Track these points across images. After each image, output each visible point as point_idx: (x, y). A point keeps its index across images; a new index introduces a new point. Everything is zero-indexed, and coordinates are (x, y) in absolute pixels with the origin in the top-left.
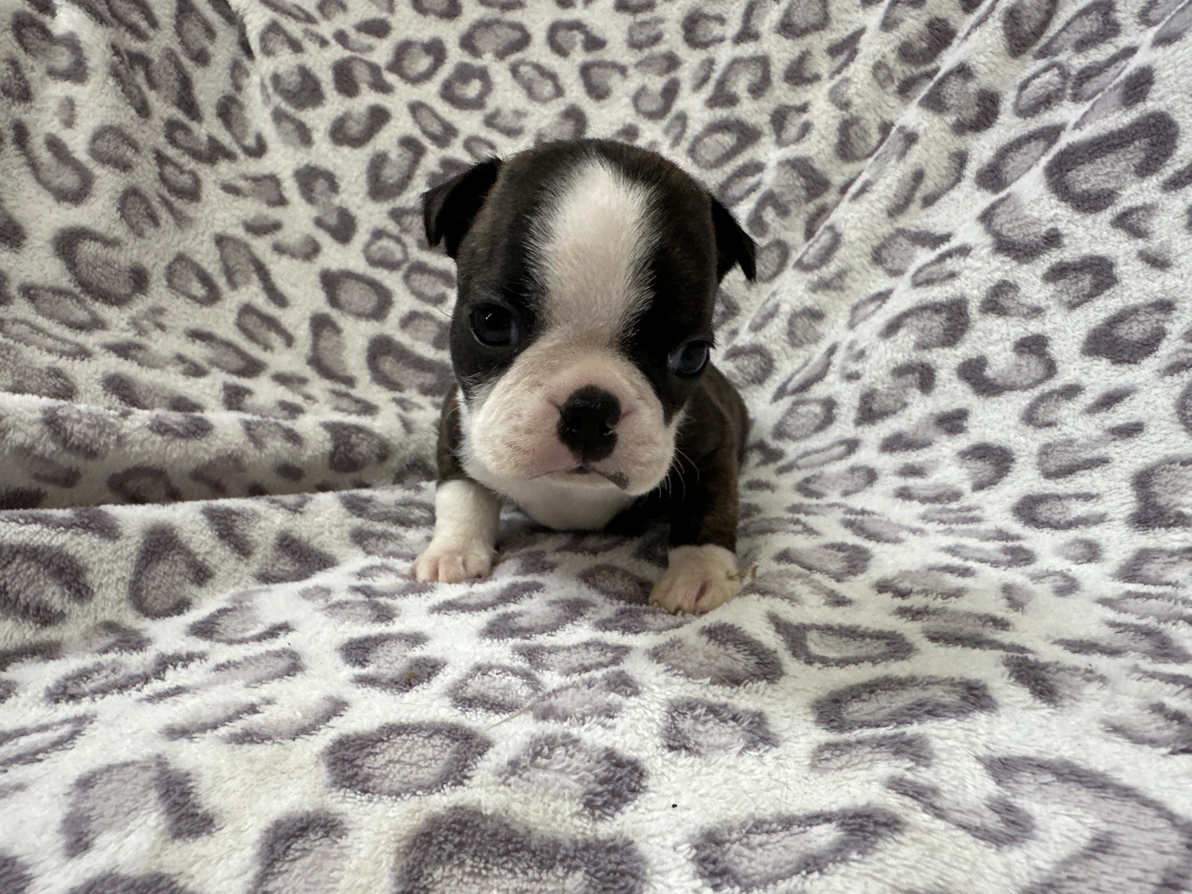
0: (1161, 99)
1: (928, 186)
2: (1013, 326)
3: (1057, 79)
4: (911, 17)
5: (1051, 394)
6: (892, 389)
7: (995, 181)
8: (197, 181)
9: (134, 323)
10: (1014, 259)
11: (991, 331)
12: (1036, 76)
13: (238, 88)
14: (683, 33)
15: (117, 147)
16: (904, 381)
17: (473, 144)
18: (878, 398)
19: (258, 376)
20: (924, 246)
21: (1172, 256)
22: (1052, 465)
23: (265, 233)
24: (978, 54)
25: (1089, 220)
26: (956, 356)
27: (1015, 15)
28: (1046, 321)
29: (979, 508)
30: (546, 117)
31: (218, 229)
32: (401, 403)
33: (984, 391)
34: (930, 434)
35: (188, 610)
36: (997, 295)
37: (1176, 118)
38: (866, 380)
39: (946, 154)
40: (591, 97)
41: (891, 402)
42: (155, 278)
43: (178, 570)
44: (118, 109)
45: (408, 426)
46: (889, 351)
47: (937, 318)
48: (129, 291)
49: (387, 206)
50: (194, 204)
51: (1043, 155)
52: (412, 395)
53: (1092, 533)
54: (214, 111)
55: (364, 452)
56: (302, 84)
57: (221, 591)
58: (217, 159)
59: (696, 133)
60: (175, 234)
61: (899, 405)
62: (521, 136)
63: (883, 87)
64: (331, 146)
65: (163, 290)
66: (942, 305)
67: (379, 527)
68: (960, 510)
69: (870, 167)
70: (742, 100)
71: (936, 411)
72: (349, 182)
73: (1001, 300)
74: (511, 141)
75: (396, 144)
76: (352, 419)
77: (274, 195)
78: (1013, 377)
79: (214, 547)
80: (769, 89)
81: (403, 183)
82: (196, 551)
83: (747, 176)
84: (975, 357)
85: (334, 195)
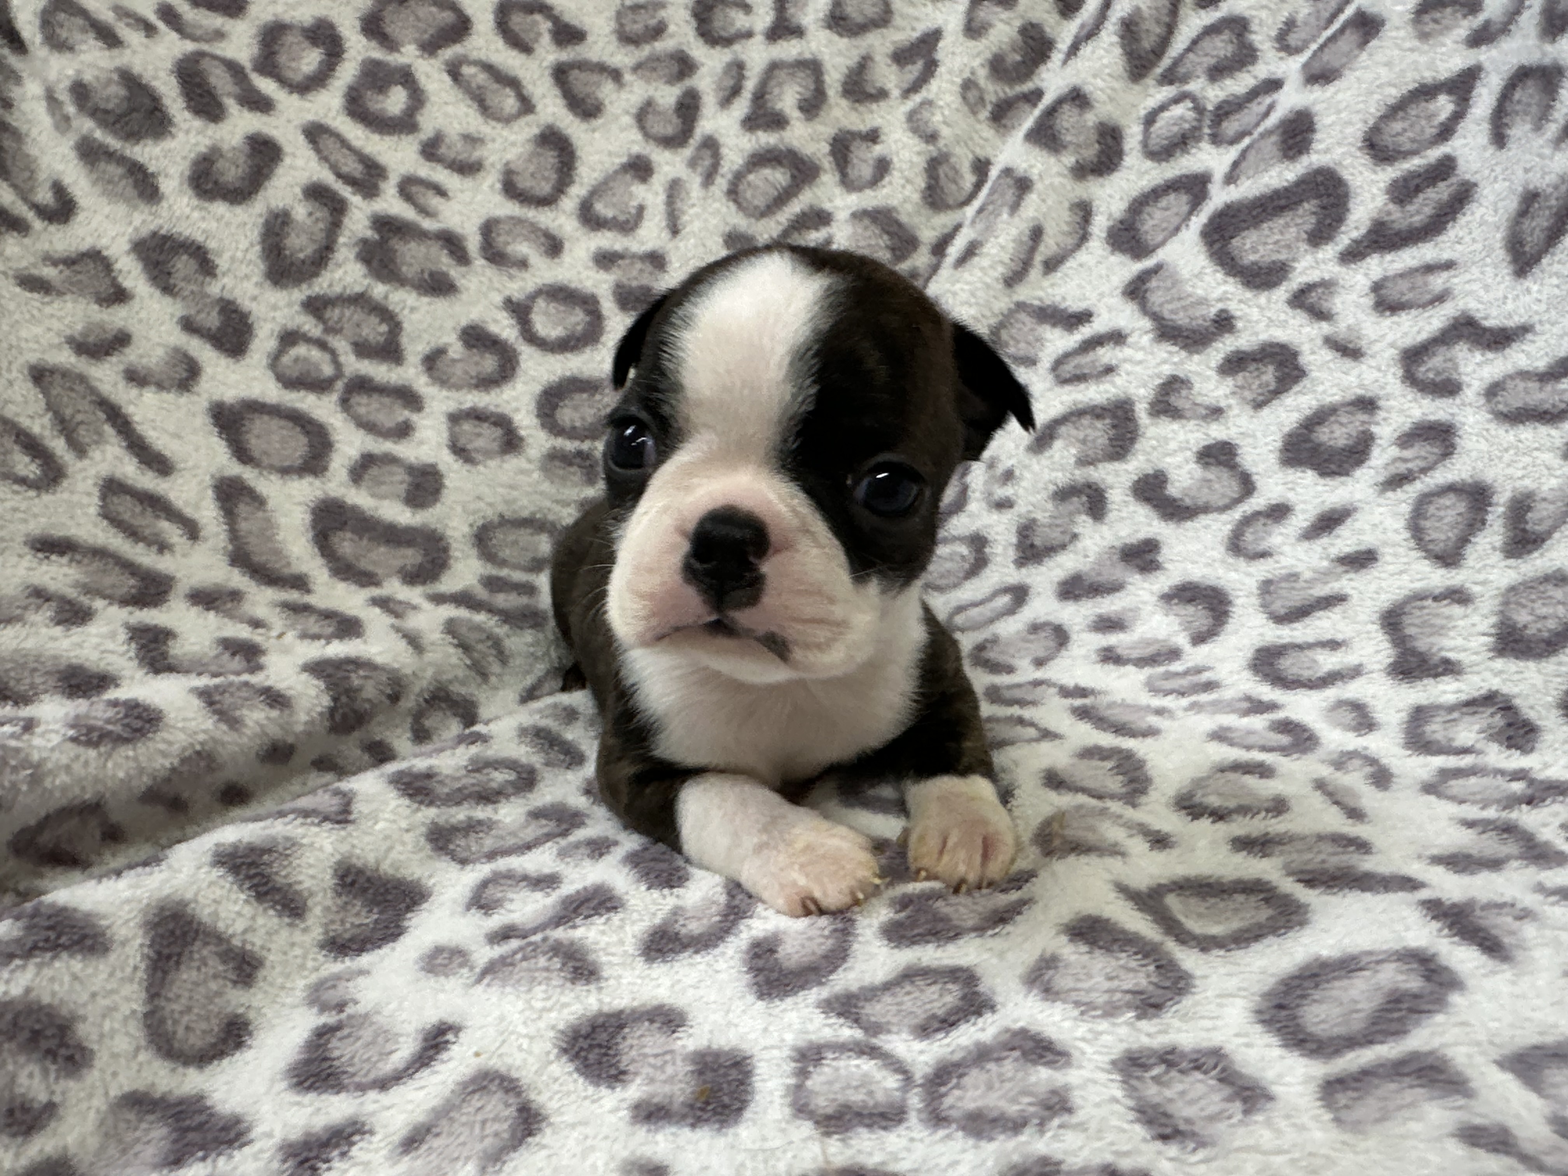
0: (1327, 151)
1: (1049, 246)
2: (1192, 432)
3: (1191, 115)
4: (1002, 20)
5: (1257, 514)
6: (1055, 517)
7: (1133, 244)
10: (1182, 348)
11: (1166, 440)
12: (1163, 108)
13: (6, 103)
14: (694, 24)
16: (1071, 508)
17: (414, 189)
18: (1039, 531)
19: (166, 600)
20: (1054, 325)
21: (1363, 343)
22: (1279, 607)
23: (107, 354)
24: (1095, 76)
25: (1263, 298)
26: (1126, 471)
27: (1134, 28)
28: (1230, 424)
29: (1209, 668)
30: (513, 144)
31: (33, 358)
32: (385, 605)
33: (1172, 515)
34: (1118, 573)
35: (250, 1034)
36: (1168, 394)
37: (1346, 175)
38: (1022, 508)
39: (1066, 205)
40: (575, 114)
41: (1056, 534)
43: (211, 972)
45: (414, 641)
46: (1045, 469)
47: (1099, 424)
49: (299, 294)
51: (1190, 213)
52: (396, 589)
53: (1352, 690)
55: (370, 697)
56: (129, 100)
59: (734, 167)
61: (1067, 538)
62: (481, 174)
63: (974, 113)
64: (195, 202)
66: (1103, 409)
67: (460, 814)
68: (1186, 673)
69: (973, 222)
70: (792, 122)
71: (1118, 544)
72: (233, 259)
73: (1174, 400)
74: (468, 183)
75: (300, 196)
76: (338, 649)
77: (104, 287)
78: (1204, 497)
79: (253, 918)
80: (825, 107)
81: (322, 258)
82: (230, 931)
83: (808, 228)
84: (1151, 472)
85: (208, 279)
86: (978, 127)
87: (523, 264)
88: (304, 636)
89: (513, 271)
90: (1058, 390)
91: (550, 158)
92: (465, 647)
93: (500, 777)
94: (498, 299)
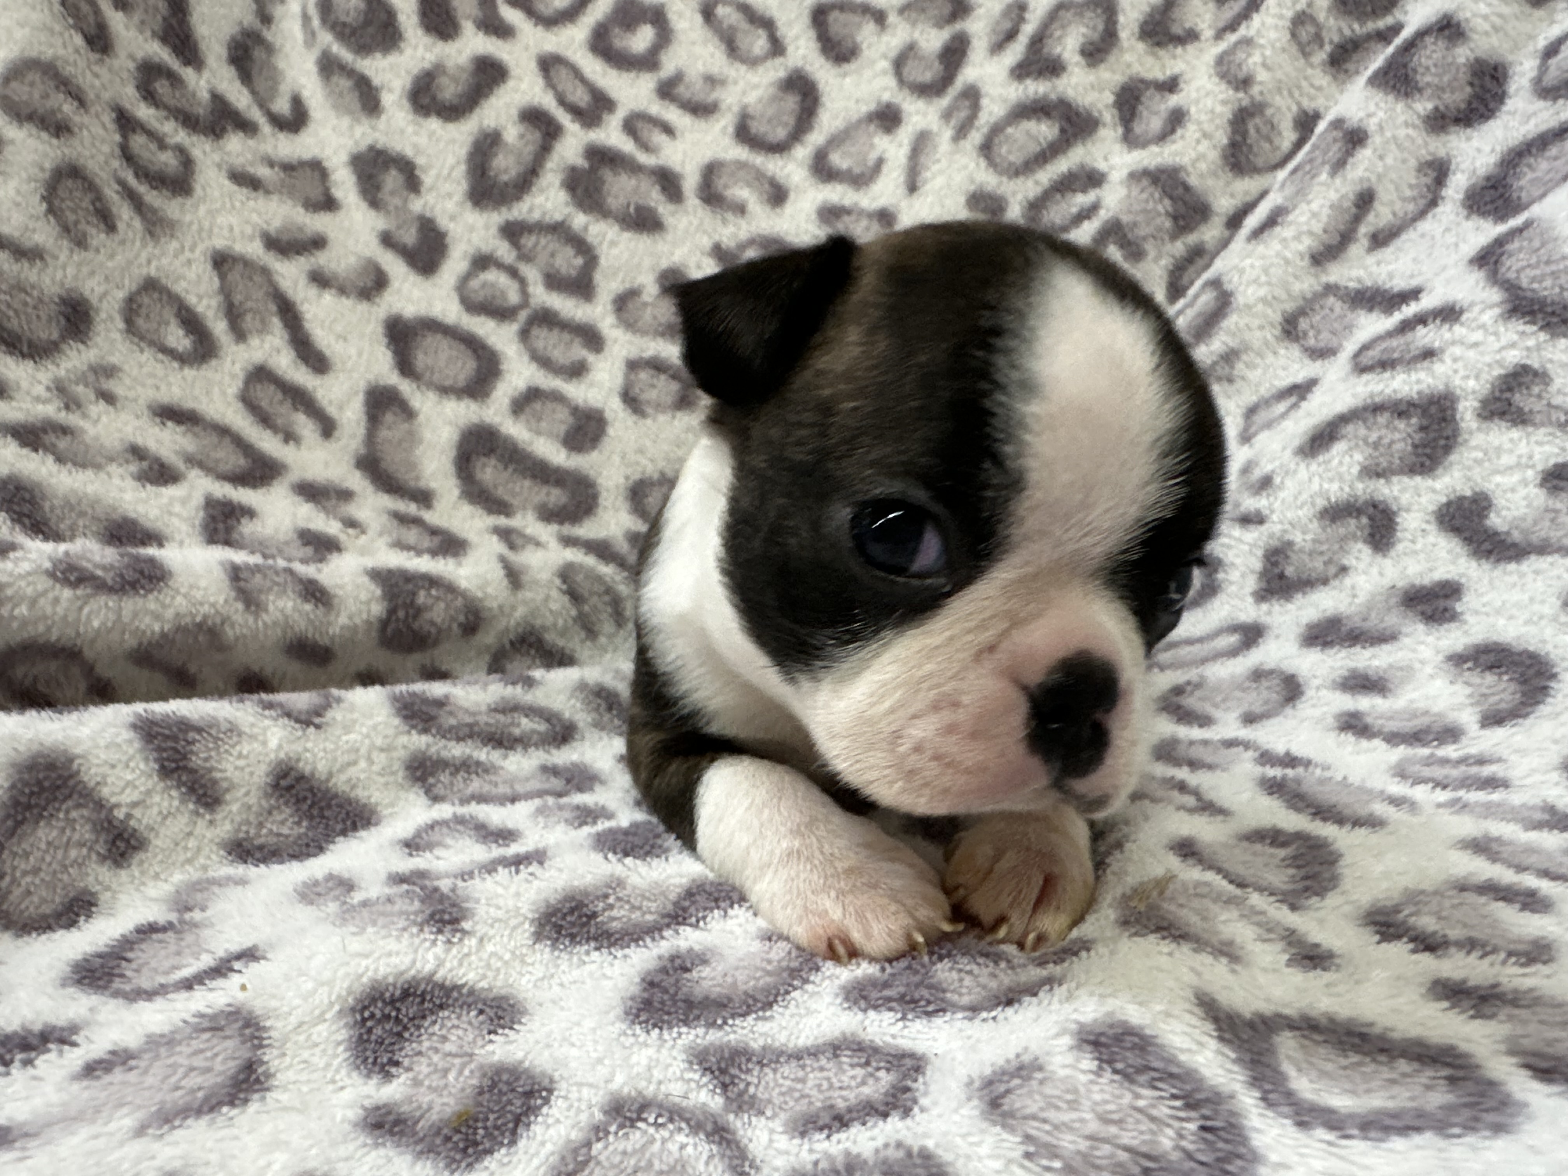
1: (1380, 216)
2: (1538, 443)
6: (1320, 542)
7: (1500, 202)
8: (187, 163)
9: (60, 389)
10: (1542, 328)
11: (1499, 450)
13: (266, 19)
15: (45, 96)
16: (1345, 531)
17: (640, 125)
18: (1294, 557)
19: (269, 485)
20: (1371, 309)
23: (298, 253)
26: (1434, 491)
29: (1499, 760)
30: (756, 87)
31: (219, 243)
32: (506, 535)
33: (1490, 552)
34: (1392, 620)
35: (89, 916)
36: (1510, 390)
38: (1275, 526)
39: (1414, 163)
40: (828, 58)
41: (1318, 564)
42: (103, 315)
43: (76, 837)
44: (52, 31)
45: (514, 577)
46: (1316, 479)
47: (1401, 425)
48: (55, 336)
49: (496, 218)
50: (180, 199)
52: (527, 522)
54: (224, 52)
55: (438, 620)
56: (366, 14)
57: (157, 876)
58: (223, 130)
59: (993, 120)
60: (144, 245)
61: (1332, 569)
62: (716, 116)
63: (1306, 55)
64: (411, 117)
65: (117, 336)
66: (1411, 404)
67: (457, 750)
68: (1463, 761)
69: (1283, 185)
70: (1070, 69)
71: (1400, 584)
72: (438, 176)
73: (1518, 398)
74: (701, 124)
75: (516, 118)
76: (424, 564)
77: (316, 194)
78: (1544, 531)
79: (149, 793)
80: (1115, 51)
81: (525, 181)
82: (113, 800)
83: (1074, 191)
84: (1468, 493)
85: (412, 196)
86: (1310, 71)
87: (741, 209)
88: (398, 545)
89: (730, 216)
90: (1354, 380)
91: (791, 102)
92: (574, 595)
93: (526, 724)
94: (706, 243)
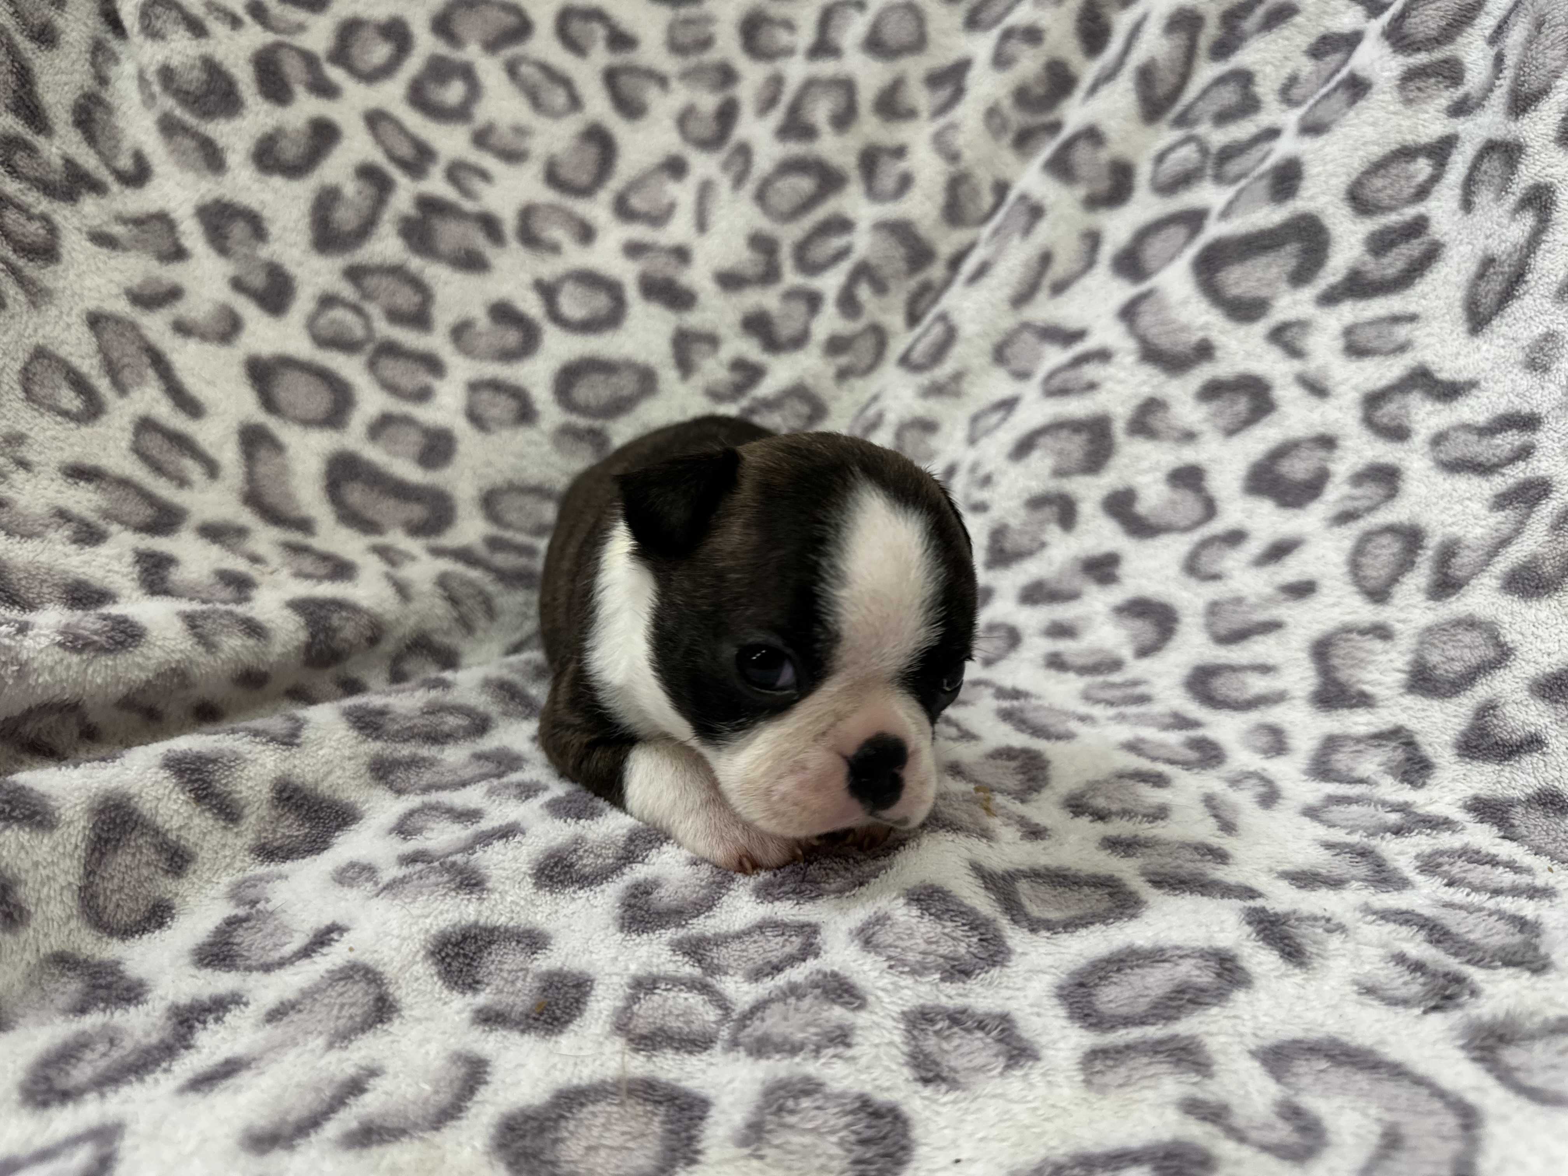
0: (1312, 198)
1: (1057, 272)
3: (1196, 155)
4: (1028, 55)
5: (1214, 539)
6: (1027, 524)
8: (52, 230)
10: (1162, 372)
11: (1138, 458)
12: (1172, 148)
13: (103, 80)
14: (741, 40)
16: (1040, 516)
17: (460, 173)
18: (1010, 536)
19: (177, 531)
20: (1053, 344)
21: (1330, 383)
22: (1221, 627)
23: (159, 305)
24: (1110, 117)
25: (1243, 330)
26: (1099, 487)
28: (1200, 449)
29: (1146, 682)
30: (560, 137)
31: (92, 304)
32: (384, 553)
33: (1135, 531)
34: (1076, 582)
35: (172, 917)
36: (1144, 415)
37: (1328, 223)
38: (995, 512)
39: (1075, 234)
40: (620, 114)
41: (1025, 541)
43: (145, 858)
45: (402, 590)
46: (1021, 478)
47: (1075, 439)
49: (340, 262)
50: (52, 268)
51: (1187, 246)
52: (398, 539)
53: (1274, 715)
54: (69, 118)
55: (350, 637)
56: (208, 83)
57: (210, 881)
58: (79, 193)
59: (764, 173)
60: (30, 317)
61: (1035, 546)
62: (526, 162)
63: (996, 139)
64: (256, 175)
65: (20, 405)
66: (1081, 424)
68: (1123, 684)
69: (988, 241)
70: (822, 134)
71: (1080, 555)
72: (284, 228)
73: (1150, 421)
74: (514, 171)
75: (352, 174)
76: (328, 590)
77: (166, 246)
79: (191, 817)
80: (855, 122)
81: (365, 230)
82: (167, 826)
83: (830, 235)
85: (260, 244)
86: (999, 152)
87: (556, 249)
88: (300, 575)
89: (546, 254)
90: (1042, 402)
91: (592, 152)
92: (453, 600)
93: (452, 721)
94: (529, 278)
